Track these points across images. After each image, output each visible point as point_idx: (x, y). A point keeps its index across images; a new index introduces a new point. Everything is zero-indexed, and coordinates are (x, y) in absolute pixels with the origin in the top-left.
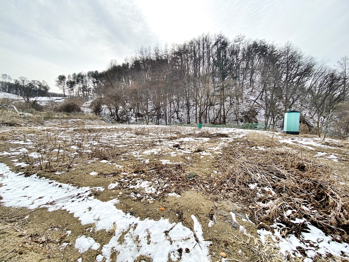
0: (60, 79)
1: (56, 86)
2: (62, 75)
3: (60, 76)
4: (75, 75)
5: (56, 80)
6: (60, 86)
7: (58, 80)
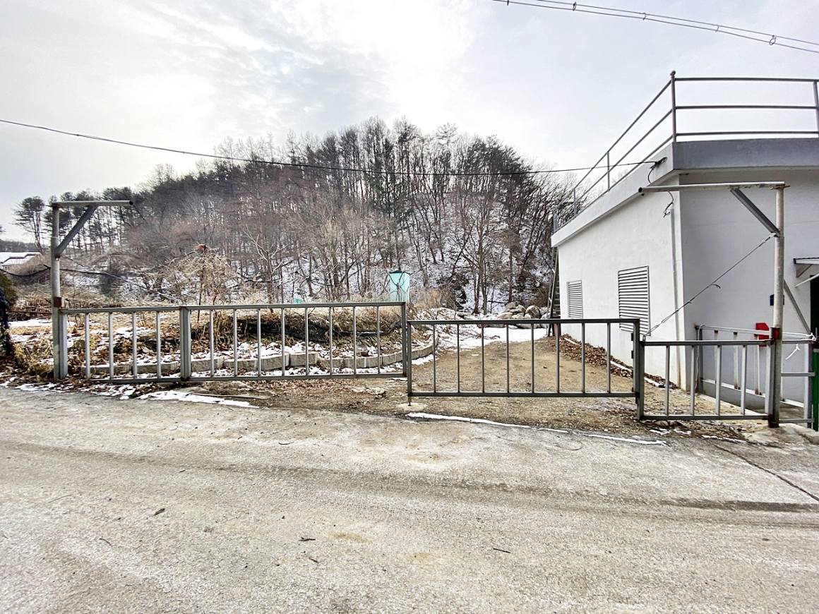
0: (26, 206)
1: (17, 224)
2: (32, 198)
3: (29, 200)
4: (68, 197)
5: (16, 209)
6: (28, 224)
7: (22, 209)
